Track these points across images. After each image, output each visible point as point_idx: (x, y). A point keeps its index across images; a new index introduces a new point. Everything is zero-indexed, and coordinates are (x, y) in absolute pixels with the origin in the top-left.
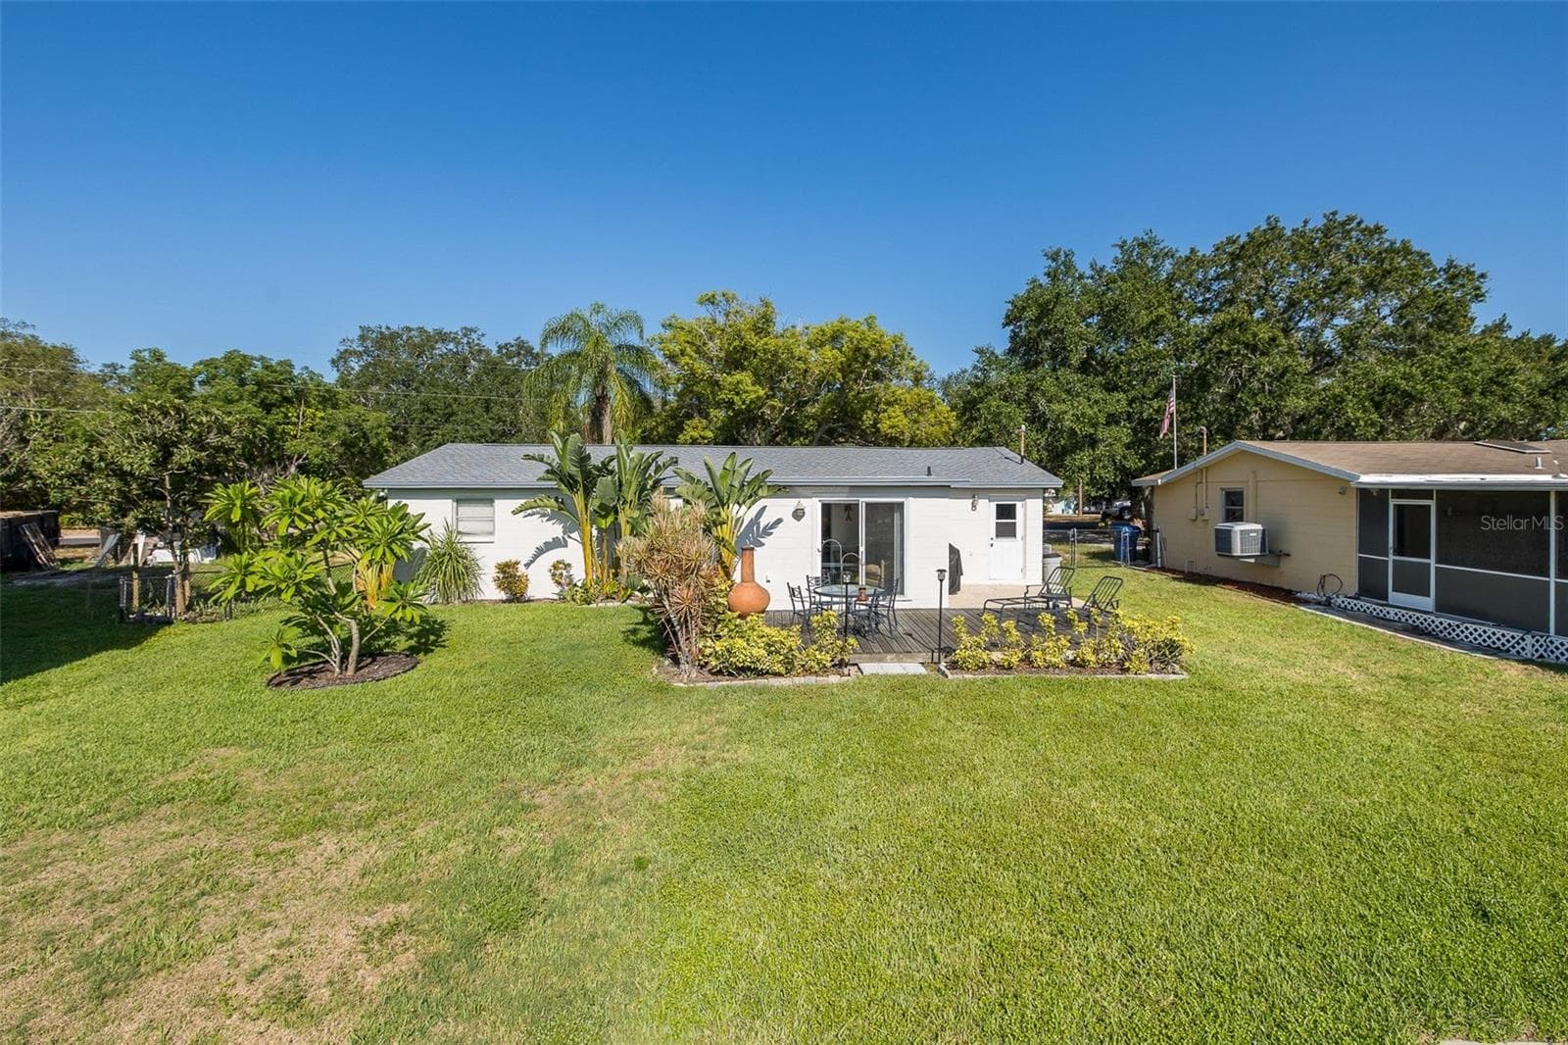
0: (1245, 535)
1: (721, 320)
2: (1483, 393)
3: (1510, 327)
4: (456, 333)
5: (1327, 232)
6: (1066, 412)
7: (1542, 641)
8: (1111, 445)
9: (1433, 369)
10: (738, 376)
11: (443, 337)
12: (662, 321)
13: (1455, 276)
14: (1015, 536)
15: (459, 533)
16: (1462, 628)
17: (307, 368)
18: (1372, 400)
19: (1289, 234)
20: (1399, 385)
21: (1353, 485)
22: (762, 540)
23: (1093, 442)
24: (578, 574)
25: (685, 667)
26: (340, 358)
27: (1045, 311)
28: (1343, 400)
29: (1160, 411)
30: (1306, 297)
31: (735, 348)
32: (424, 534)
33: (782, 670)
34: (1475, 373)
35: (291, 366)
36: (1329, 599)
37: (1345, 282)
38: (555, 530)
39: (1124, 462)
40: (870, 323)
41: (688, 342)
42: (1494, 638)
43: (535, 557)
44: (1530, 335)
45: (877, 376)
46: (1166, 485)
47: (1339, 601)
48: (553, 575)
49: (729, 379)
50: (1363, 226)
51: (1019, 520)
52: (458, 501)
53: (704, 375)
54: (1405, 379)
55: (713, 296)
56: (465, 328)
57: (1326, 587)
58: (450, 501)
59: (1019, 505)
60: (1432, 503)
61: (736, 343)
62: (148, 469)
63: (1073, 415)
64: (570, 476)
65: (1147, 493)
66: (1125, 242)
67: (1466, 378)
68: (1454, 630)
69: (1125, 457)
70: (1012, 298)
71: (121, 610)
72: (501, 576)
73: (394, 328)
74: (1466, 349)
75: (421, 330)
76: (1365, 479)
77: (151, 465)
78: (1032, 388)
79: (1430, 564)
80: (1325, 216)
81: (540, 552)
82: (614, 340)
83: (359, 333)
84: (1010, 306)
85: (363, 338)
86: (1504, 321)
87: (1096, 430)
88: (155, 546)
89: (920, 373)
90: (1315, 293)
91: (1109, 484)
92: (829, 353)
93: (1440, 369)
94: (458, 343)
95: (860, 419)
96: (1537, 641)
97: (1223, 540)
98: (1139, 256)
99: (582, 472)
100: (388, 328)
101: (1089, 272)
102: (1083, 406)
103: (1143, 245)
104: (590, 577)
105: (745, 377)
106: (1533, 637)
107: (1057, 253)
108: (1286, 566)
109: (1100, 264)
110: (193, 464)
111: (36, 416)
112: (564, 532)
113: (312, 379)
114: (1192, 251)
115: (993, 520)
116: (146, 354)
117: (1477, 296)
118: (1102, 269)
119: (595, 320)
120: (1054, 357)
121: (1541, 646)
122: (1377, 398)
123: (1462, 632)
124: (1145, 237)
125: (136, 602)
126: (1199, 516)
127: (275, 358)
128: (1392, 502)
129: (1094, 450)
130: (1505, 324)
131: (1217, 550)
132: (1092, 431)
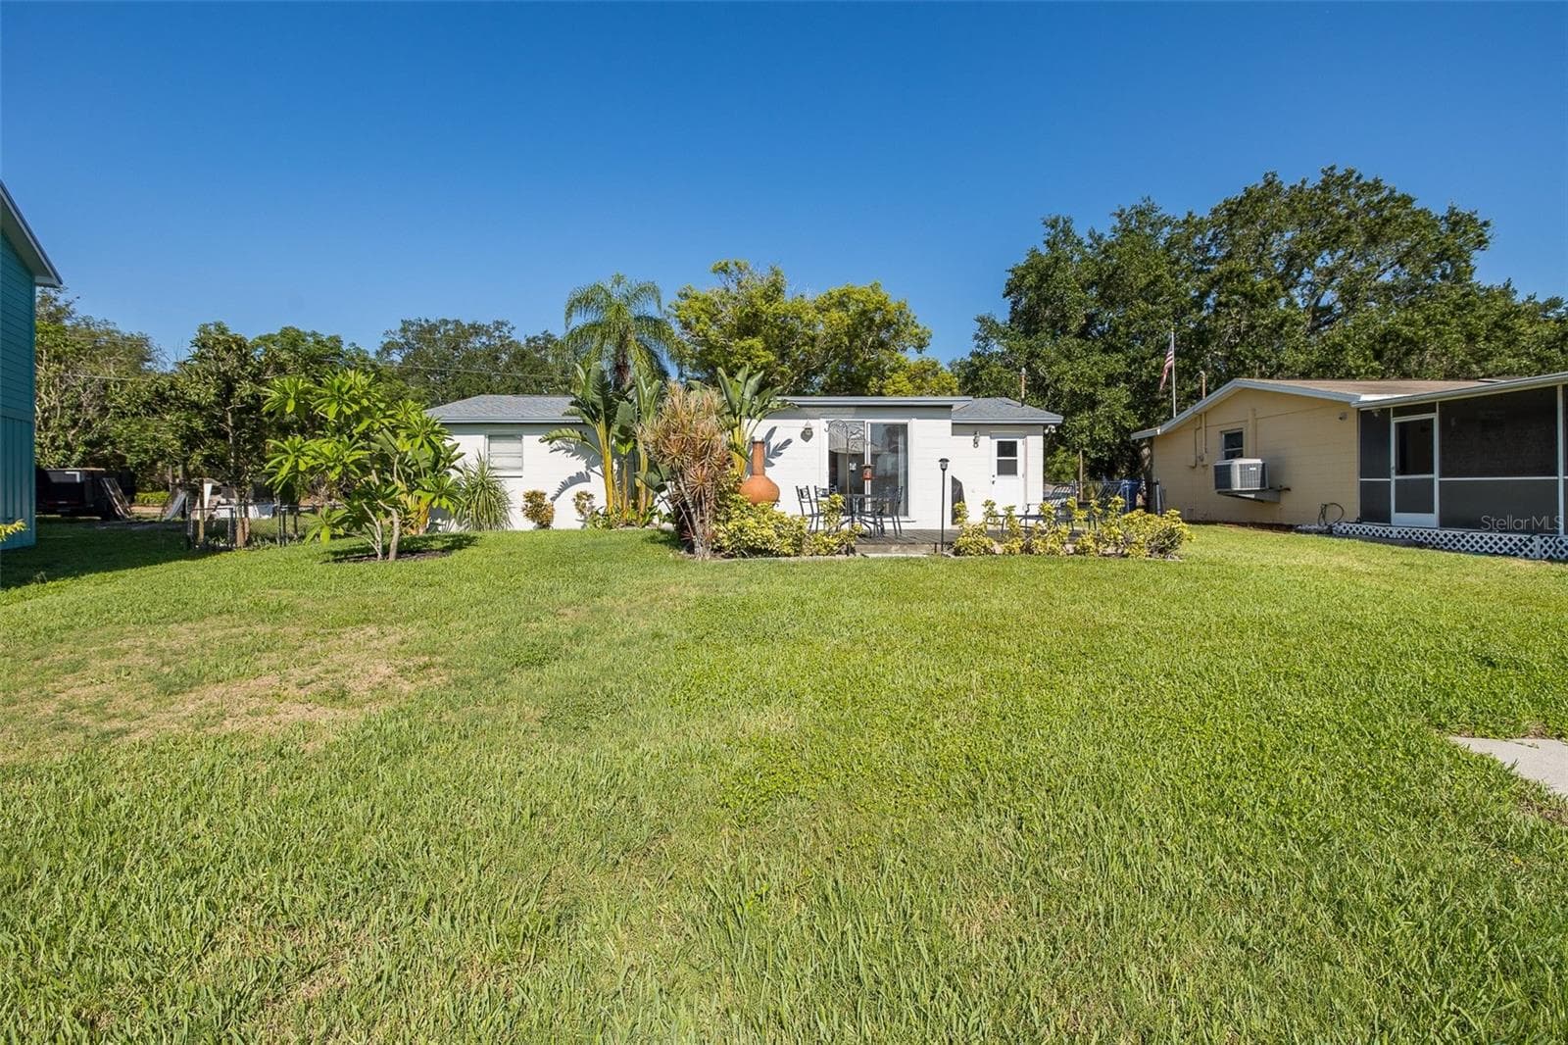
0: (1245, 471)
1: (734, 289)
2: (1487, 338)
3: (1516, 292)
4: (489, 326)
5: (1325, 187)
6: (1065, 373)
7: (1551, 542)
8: (1109, 406)
9: (1435, 314)
10: (750, 342)
11: (476, 330)
12: (678, 291)
13: (1456, 223)
14: (1015, 473)
15: (490, 468)
16: (1468, 537)
17: (354, 344)
18: (1373, 349)
19: (1287, 188)
20: (1401, 330)
21: (1354, 404)
22: (773, 460)
23: (1092, 403)
24: (600, 502)
25: (699, 549)
26: (384, 349)
27: (1044, 278)
28: (1343, 349)
29: (1159, 368)
30: (1305, 247)
31: (747, 315)
32: (458, 463)
33: (792, 552)
34: (1480, 318)
35: (340, 342)
36: (1330, 527)
37: (1345, 231)
38: (578, 465)
39: (1124, 423)
40: (875, 288)
41: (702, 310)
42: (1501, 544)
43: (561, 491)
44: (1536, 299)
45: (882, 344)
46: (1165, 435)
47: (1341, 528)
48: (577, 504)
49: (742, 344)
50: (1362, 182)
51: (1020, 457)
52: (490, 437)
53: (717, 342)
54: (1407, 325)
55: (726, 264)
56: (497, 322)
57: (1327, 515)
58: (483, 437)
59: (1020, 442)
60: (1435, 416)
61: (749, 309)
62: (213, 398)
63: (1072, 375)
64: (594, 405)
65: (1147, 463)
66: (1123, 211)
67: (1469, 324)
68: (1459, 541)
69: (1123, 418)
70: (1012, 267)
71: (188, 538)
72: (529, 505)
73: (433, 320)
74: (1470, 294)
75: (457, 323)
76: (1364, 398)
77: (215, 394)
78: (1032, 355)
79: (1433, 479)
80: (1323, 171)
81: (565, 486)
82: (632, 312)
83: (401, 325)
84: (1010, 276)
85: (404, 330)
86: (1509, 285)
87: (1096, 391)
88: (219, 503)
89: (923, 339)
90: (1313, 243)
91: (1108, 445)
92: (835, 314)
93: (1443, 315)
94: (490, 336)
95: (866, 387)
96: (1546, 542)
97: (1223, 476)
98: (1138, 222)
99: (603, 399)
100: (427, 321)
101: (1087, 241)
102: (1082, 366)
103: (1141, 213)
104: (611, 505)
105: (757, 343)
106: (1542, 537)
107: (1056, 221)
108: (1287, 501)
109: (1098, 232)
110: (253, 397)
111: (115, 387)
112: (587, 468)
113: (358, 355)
114: (1190, 214)
115: (994, 457)
116: (212, 328)
117: (1480, 243)
118: (1100, 237)
119: (617, 293)
120: (1054, 325)
121: (1550, 547)
122: (1377, 347)
123: (1468, 542)
124: (1143, 205)
125: (202, 535)
126: (1198, 464)
127: (325, 334)
128: (1394, 421)
129: (1093, 411)
130: (1511, 288)
131: (1217, 487)
132: (1091, 390)
